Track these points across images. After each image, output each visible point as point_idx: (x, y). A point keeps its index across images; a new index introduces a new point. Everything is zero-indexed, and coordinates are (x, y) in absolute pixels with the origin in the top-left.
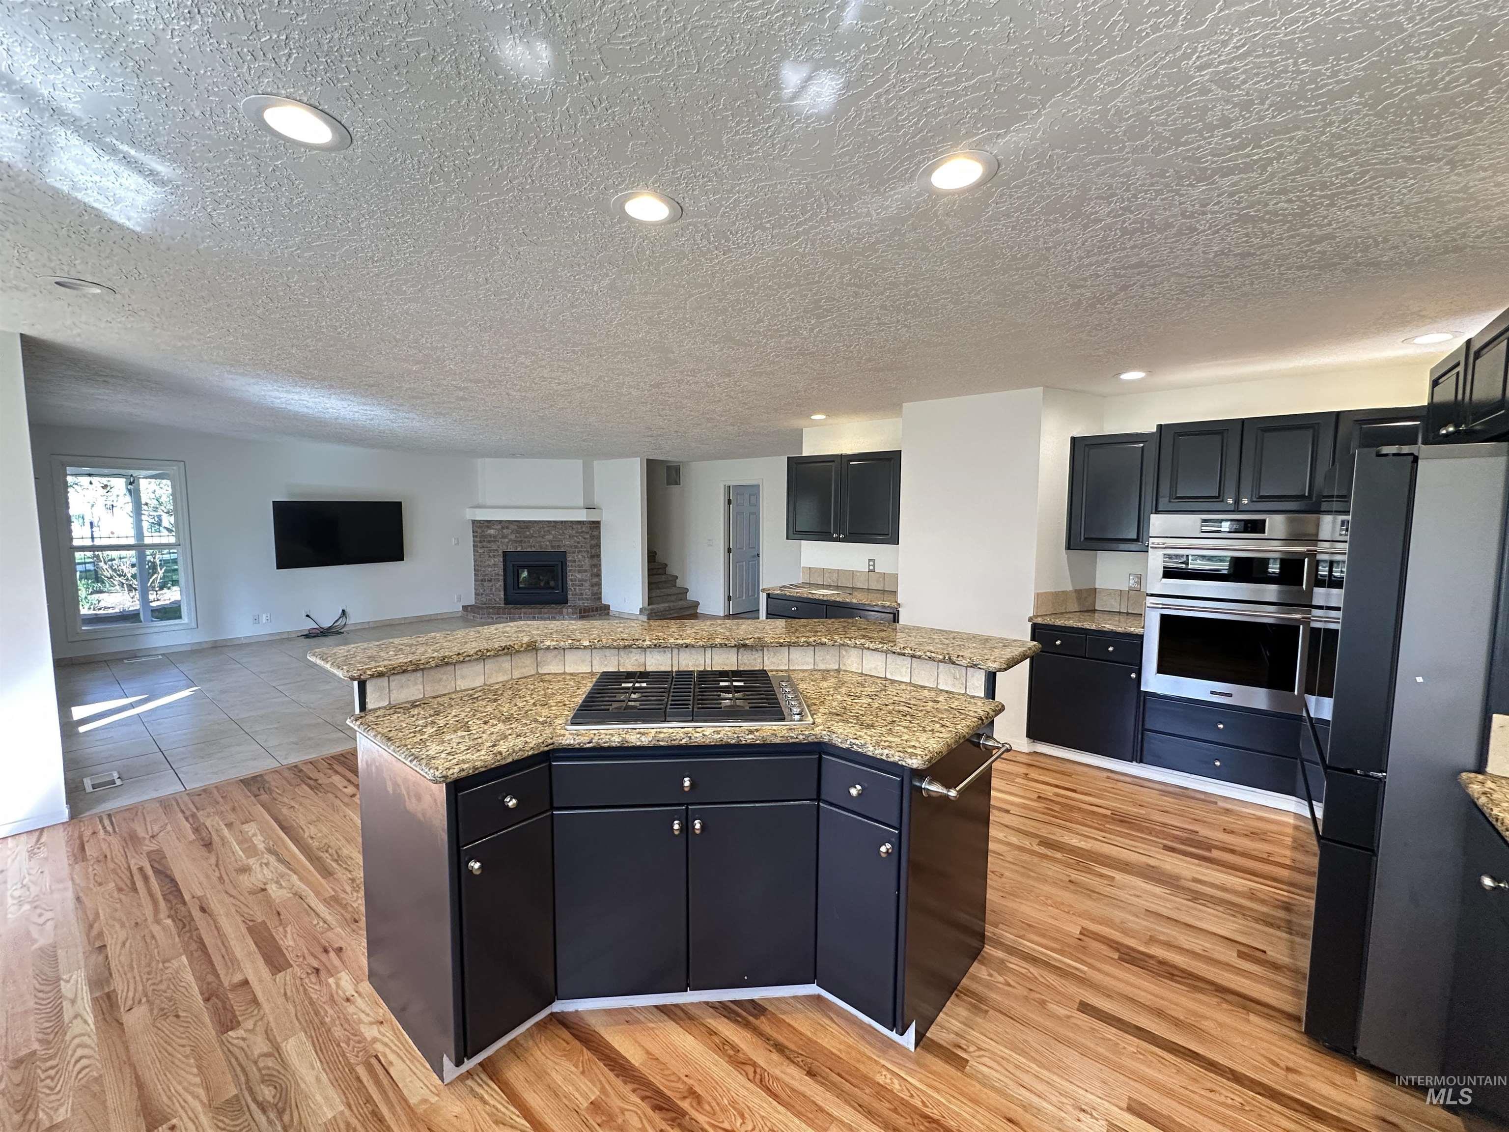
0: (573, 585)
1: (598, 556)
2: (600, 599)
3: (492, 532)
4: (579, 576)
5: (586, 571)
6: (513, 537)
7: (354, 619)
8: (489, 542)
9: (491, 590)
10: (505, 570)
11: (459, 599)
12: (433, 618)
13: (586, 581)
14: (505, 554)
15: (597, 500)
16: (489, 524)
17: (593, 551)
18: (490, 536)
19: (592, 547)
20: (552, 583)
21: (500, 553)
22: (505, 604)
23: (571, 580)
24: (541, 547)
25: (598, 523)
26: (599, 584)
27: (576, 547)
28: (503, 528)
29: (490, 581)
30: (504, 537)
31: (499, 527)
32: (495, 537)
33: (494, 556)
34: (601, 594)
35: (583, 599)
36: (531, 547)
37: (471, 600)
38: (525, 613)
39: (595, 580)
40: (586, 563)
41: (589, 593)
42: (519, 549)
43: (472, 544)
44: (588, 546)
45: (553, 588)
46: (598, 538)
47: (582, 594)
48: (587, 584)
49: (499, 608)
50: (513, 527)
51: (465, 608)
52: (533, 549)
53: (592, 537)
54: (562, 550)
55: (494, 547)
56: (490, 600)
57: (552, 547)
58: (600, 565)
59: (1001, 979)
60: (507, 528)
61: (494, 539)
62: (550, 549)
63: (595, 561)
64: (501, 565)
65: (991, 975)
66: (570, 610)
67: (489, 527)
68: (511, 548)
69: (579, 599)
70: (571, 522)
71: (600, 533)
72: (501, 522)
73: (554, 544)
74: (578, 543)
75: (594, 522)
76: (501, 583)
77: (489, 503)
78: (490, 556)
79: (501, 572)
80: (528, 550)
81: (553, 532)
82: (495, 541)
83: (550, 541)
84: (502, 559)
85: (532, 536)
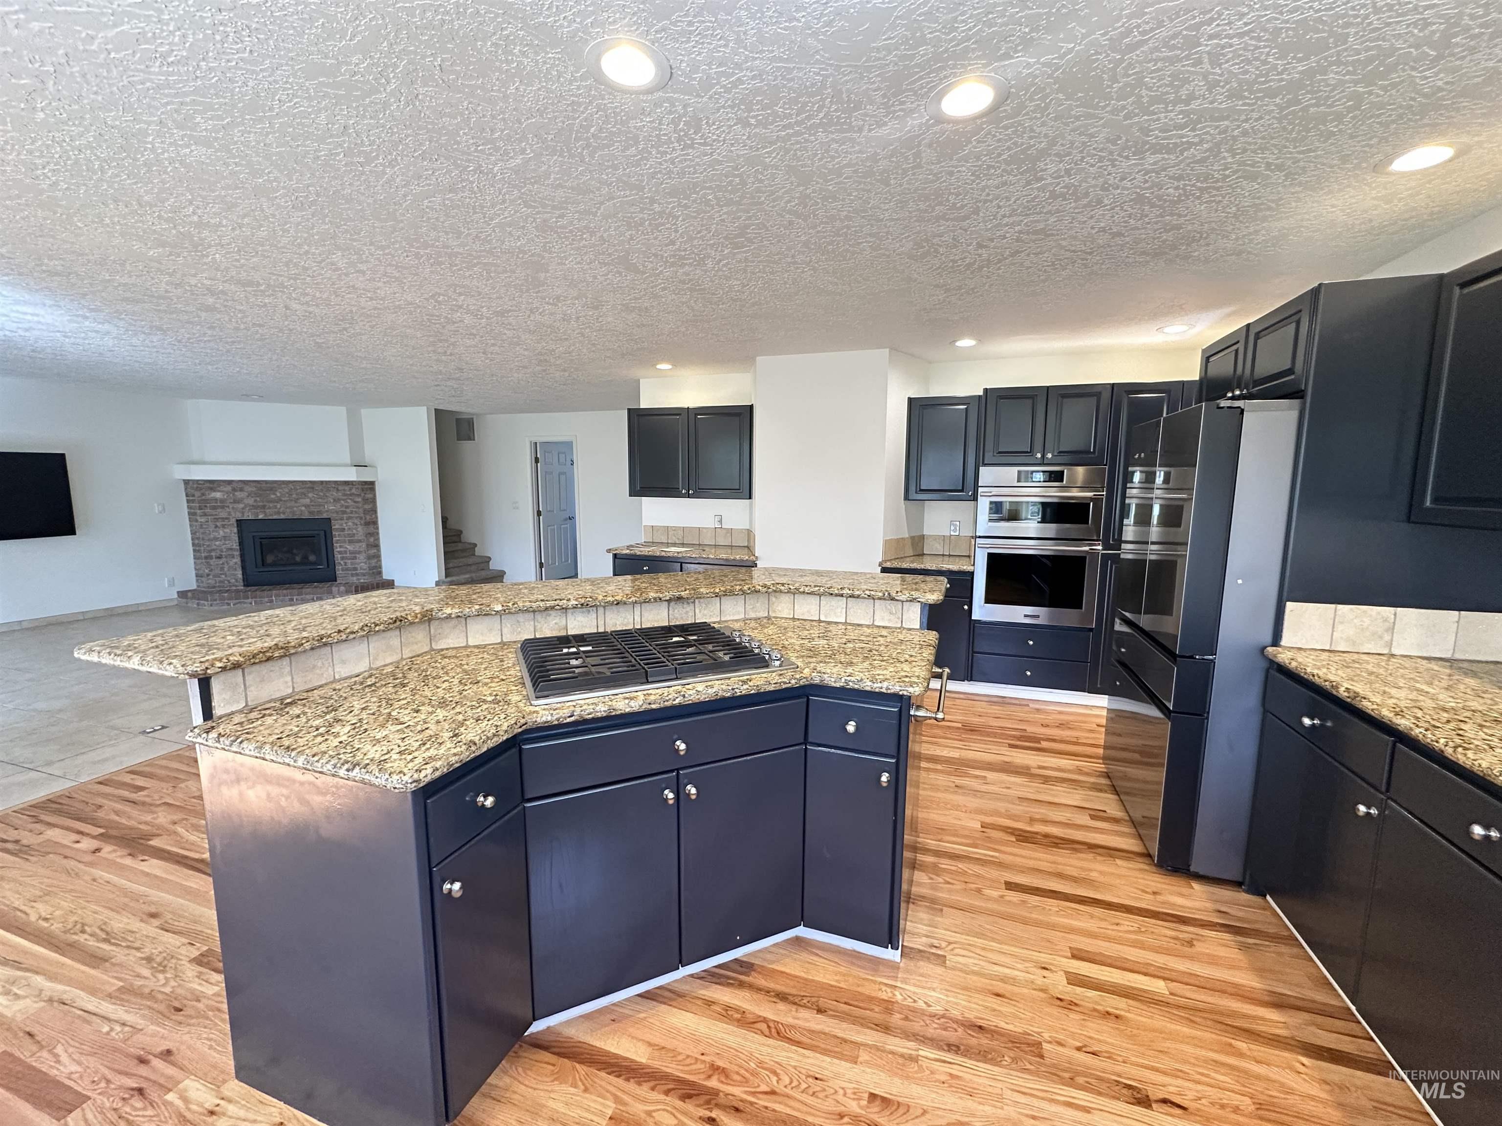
0: (342, 558)
1: (375, 523)
2: (380, 573)
3: (218, 495)
4: (350, 547)
5: (360, 541)
6: (251, 501)
8: (214, 508)
9: (222, 569)
10: (241, 543)
11: (172, 583)
12: (130, 610)
13: (360, 552)
14: (239, 522)
15: (369, 456)
16: (213, 485)
17: (368, 517)
18: (216, 500)
19: (366, 512)
20: (312, 558)
21: (233, 521)
22: (245, 586)
23: (340, 552)
24: (293, 513)
25: (372, 483)
26: (378, 557)
27: (344, 512)
28: (234, 490)
29: (220, 557)
30: (237, 501)
31: (229, 488)
32: (222, 501)
33: (223, 526)
34: (380, 567)
35: (357, 575)
36: (279, 513)
37: (192, 584)
38: (277, 596)
39: (373, 551)
40: (360, 532)
41: (365, 566)
42: (261, 517)
43: (186, 511)
44: (361, 510)
45: (315, 563)
46: (374, 501)
47: (355, 569)
48: (362, 557)
49: (237, 591)
50: (250, 488)
51: (182, 594)
52: (282, 516)
53: (365, 501)
54: (325, 516)
55: (223, 514)
56: (220, 582)
57: (310, 513)
58: (378, 534)
59: (941, 880)
60: (241, 490)
61: (222, 504)
62: (306, 516)
63: (371, 529)
64: (236, 538)
65: (931, 879)
66: (342, 588)
67: (211, 489)
68: (249, 516)
69: (352, 575)
70: (336, 482)
71: (375, 495)
72: (230, 482)
73: (312, 509)
74: (347, 507)
75: (366, 483)
76: (237, 560)
77: (210, 458)
78: (216, 527)
79: (236, 546)
80: (275, 517)
81: (310, 495)
82: (223, 507)
83: (307, 506)
84: (235, 530)
85: (279, 500)
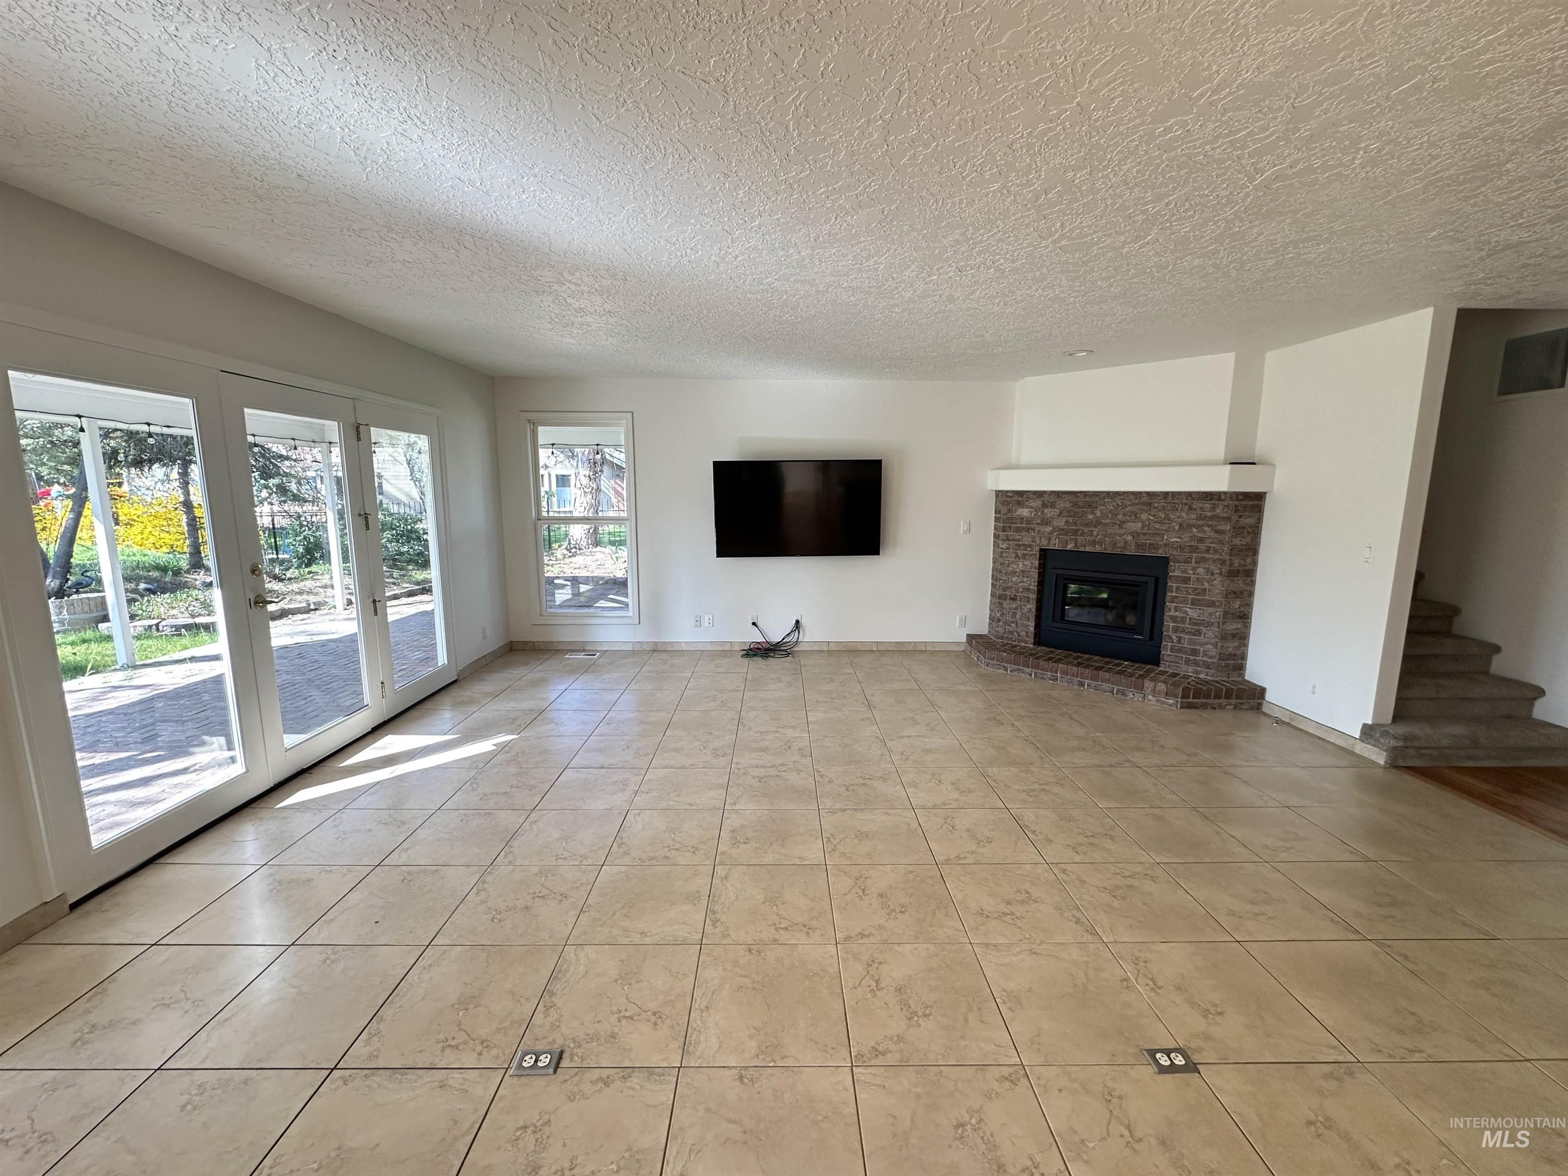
0: (1176, 630)
1: (1249, 574)
2: (1240, 668)
3: (1024, 512)
4: (1193, 613)
5: (1212, 604)
6: (1060, 523)
7: (811, 635)
8: (1018, 530)
9: (1015, 614)
10: (1041, 583)
11: (964, 622)
13: (1210, 624)
14: (1044, 553)
15: (1263, 444)
16: (1020, 497)
17: (1237, 562)
18: (1022, 519)
19: (1235, 551)
20: (1131, 619)
21: (1037, 548)
22: (1034, 644)
23: (1174, 619)
24: (1114, 545)
25: (1260, 497)
26: (1242, 637)
27: (1194, 549)
28: (1044, 506)
29: (1014, 599)
30: (1045, 522)
31: (1037, 503)
32: (1029, 521)
33: (1024, 556)
34: (1244, 657)
35: (1196, 663)
36: (1094, 543)
37: (982, 627)
39: (1232, 626)
40: (1217, 586)
41: (1213, 651)
42: (1070, 547)
43: (993, 531)
44: (1226, 548)
45: (1132, 629)
46: (1255, 531)
47: (1195, 652)
48: (1210, 634)
49: (1025, 652)
50: (1063, 504)
51: (970, 637)
52: (1098, 549)
53: (1239, 530)
54: (1161, 553)
55: (1027, 540)
56: (1011, 632)
57: (1138, 545)
58: (1251, 594)
60: (1053, 505)
61: (1027, 525)
62: (1132, 551)
63: (1239, 584)
64: (1035, 575)
66: (1161, 686)
67: (1020, 504)
68: (1055, 545)
69: (1187, 662)
70: (1189, 494)
71: (1260, 520)
72: (1040, 494)
73: (1142, 539)
74: (1201, 540)
75: (1246, 496)
76: (1032, 606)
77: (1025, 459)
78: (1017, 556)
79: (1034, 587)
80: (1088, 549)
81: (1144, 516)
82: (1028, 530)
83: (1134, 534)
84: (1037, 563)
85: (1098, 523)
